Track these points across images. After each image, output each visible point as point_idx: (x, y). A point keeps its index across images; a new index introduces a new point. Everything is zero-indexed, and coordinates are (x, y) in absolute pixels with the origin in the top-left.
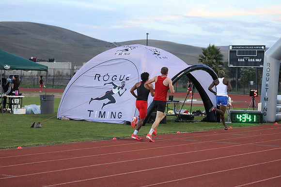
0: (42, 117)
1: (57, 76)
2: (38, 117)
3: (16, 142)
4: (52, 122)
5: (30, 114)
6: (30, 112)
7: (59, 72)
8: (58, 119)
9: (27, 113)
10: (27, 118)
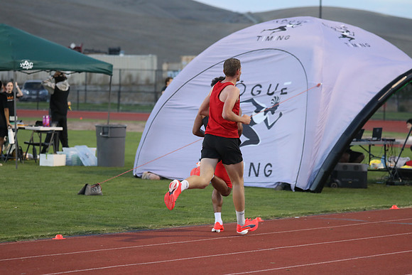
0: (101, 173)
1: (126, 85)
2: (92, 172)
3: (51, 225)
4: (124, 182)
5: (75, 166)
6: (75, 163)
7: (130, 77)
8: (136, 176)
9: (68, 164)
10: (68, 175)
